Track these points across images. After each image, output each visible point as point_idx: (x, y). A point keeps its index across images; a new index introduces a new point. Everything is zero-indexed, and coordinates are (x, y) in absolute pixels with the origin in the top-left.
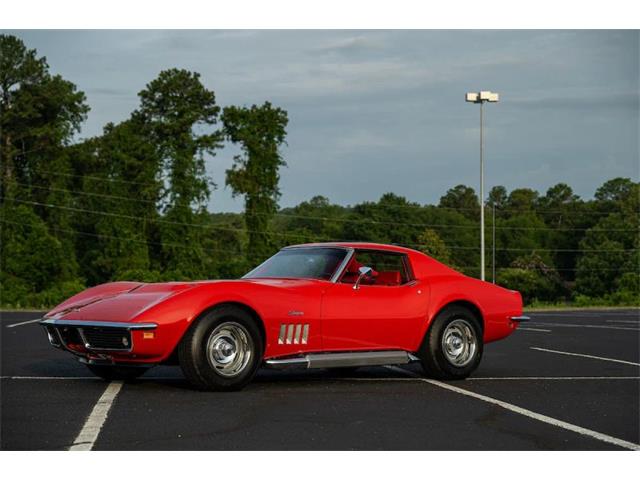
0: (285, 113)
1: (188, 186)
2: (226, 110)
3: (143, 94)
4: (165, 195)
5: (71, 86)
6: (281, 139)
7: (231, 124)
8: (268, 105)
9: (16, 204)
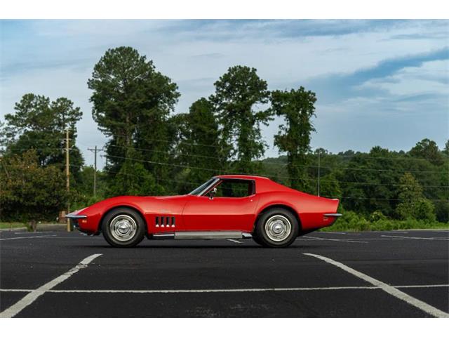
0: (314, 94)
1: (249, 146)
2: (273, 93)
3: (217, 84)
4: (234, 154)
5: (167, 79)
6: (311, 113)
7: (277, 103)
8: (302, 89)
9: (133, 162)
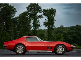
0: (56, 10)
1: (36, 25)
2: (43, 10)
3: (27, 8)
4: (32, 27)
5: (13, 7)
6: (55, 15)
7: (44, 13)
8: (52, 8)
9: (4, 30)
